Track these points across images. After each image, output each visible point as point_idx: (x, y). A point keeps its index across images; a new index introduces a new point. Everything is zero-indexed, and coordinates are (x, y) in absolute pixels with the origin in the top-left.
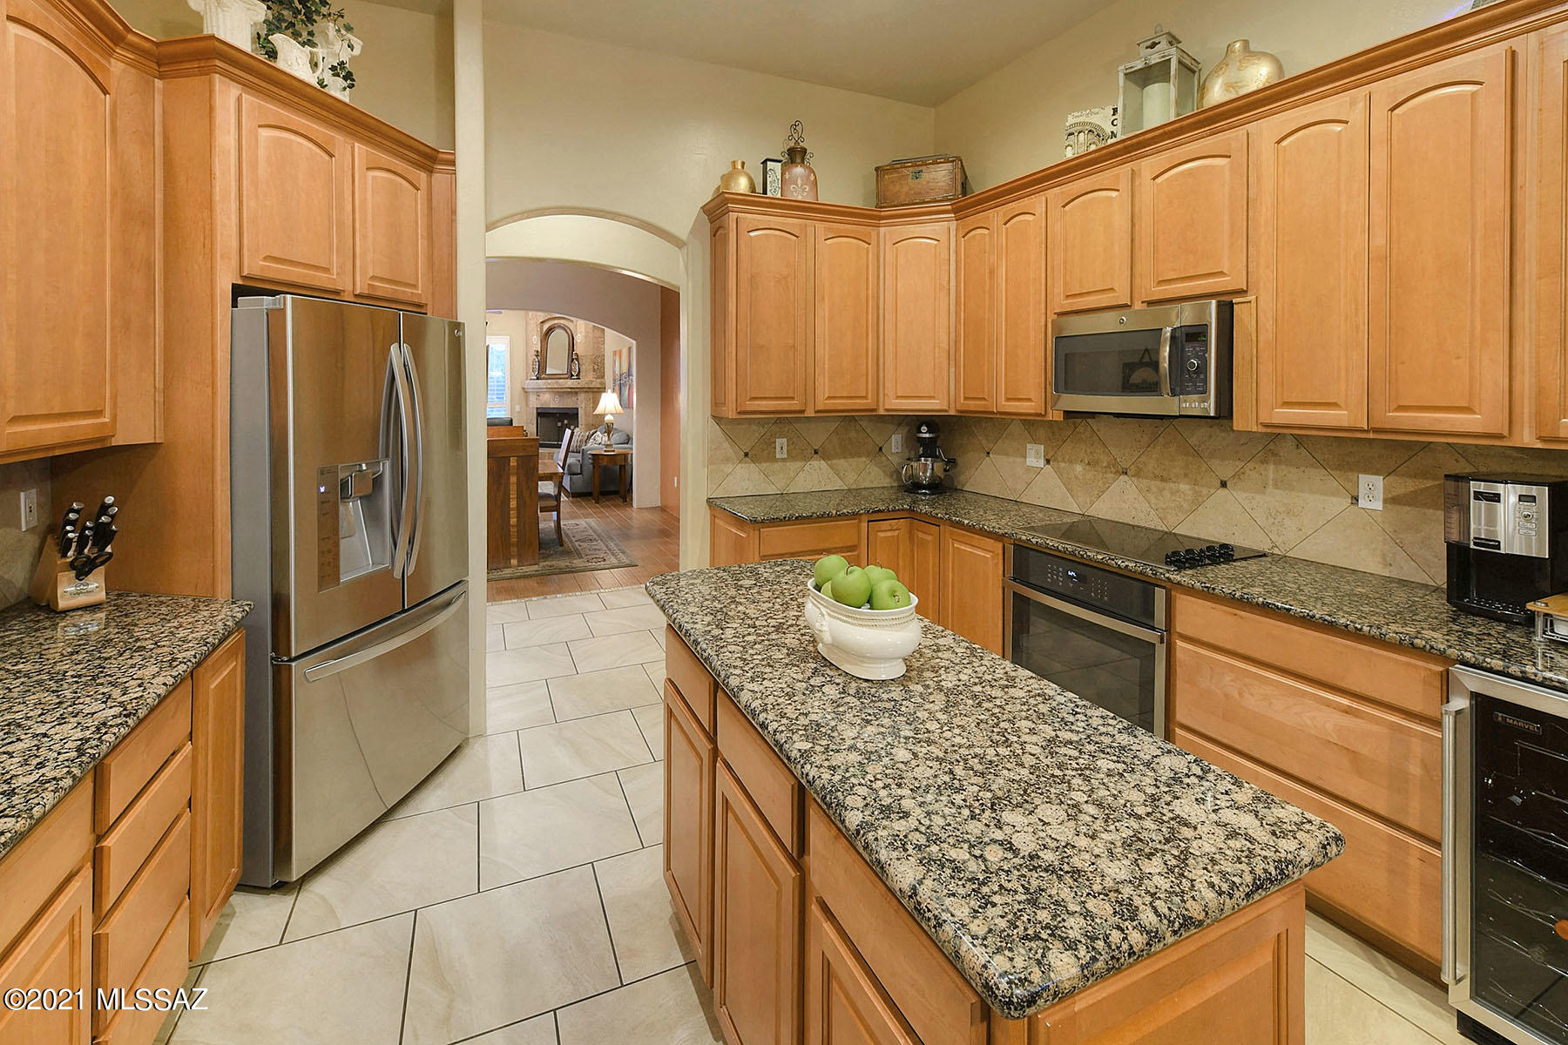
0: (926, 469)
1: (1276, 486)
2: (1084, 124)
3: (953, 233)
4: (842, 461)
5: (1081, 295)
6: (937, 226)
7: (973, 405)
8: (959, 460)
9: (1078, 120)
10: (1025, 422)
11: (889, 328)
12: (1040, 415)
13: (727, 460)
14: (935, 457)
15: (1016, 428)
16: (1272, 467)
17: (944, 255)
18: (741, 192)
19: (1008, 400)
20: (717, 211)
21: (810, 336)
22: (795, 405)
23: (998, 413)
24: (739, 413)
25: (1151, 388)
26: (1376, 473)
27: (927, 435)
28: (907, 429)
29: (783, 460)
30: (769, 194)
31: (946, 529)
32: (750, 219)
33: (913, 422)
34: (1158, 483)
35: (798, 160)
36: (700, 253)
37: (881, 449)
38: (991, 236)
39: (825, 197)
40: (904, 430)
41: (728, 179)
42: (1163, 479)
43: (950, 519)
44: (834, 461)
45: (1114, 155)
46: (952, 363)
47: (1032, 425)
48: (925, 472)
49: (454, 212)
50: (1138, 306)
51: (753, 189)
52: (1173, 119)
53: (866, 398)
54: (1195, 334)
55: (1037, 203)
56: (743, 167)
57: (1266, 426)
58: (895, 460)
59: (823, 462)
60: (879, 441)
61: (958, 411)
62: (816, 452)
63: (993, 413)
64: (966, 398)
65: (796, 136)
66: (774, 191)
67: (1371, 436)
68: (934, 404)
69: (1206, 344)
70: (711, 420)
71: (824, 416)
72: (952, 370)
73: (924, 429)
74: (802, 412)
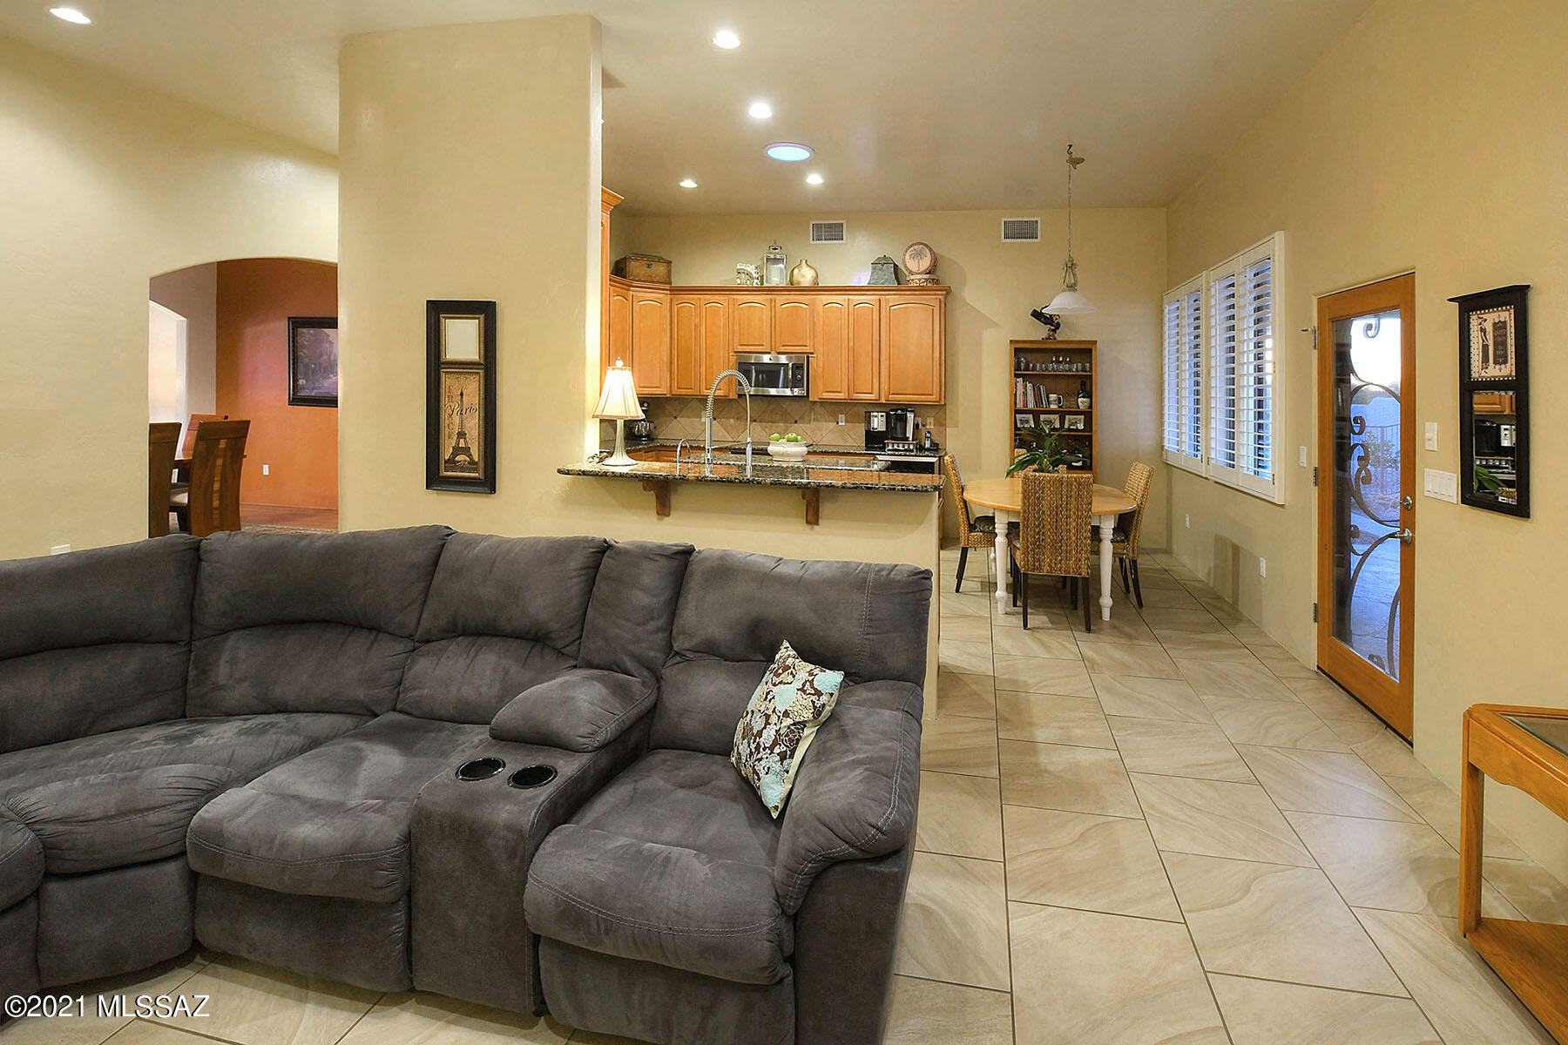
0: (646, 426)
2: (745, 270)
3: (669, 301)
5: (748, 345)
7: (683, 390)
8: (655, 423)
9: (742, 267)
12: (726, 396)
15: (695, 403)
16: (813, 414)
17: (665, 313)
19: (706, 389)
23: (701, 395)
26: (842, 414)
27: (646, 408)
34: (770, 424)
38: (696, 307)
45: (763, 291)
46: (669, 370)
48: (645, 429)
50: (773, 352)
52: (783, 285)
54: (798, 367)
55: (723, 299)
57: (820, 399)
61: (673, 394)
63: (696, 395)
64: (678, 388)
67: (849, 401)
68: (661, 390)
69: (803, 370)
72: (669, 373)
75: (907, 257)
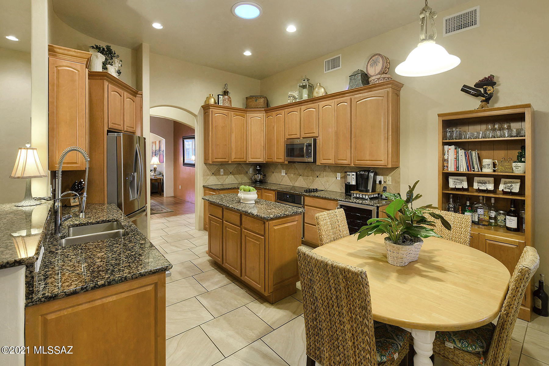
0: (259, 177)
1: (325, 177)
2: (292, 95)
3: (265, 116)
4: (237, 176)
5: (291, 135)
6: (261, 114)
7: (269, 160)
8: (267, 175)
9: (291, 94)
10: (281, 164)
11: (249, 140)
12: (283, 162)
13: (208, 175)
14: (261, 174)
15: (279, 166)
16: (325, 172)
17: (263, 122)
18: (212, 104)
19: (277, 159)
20: (206, 108)
21: (230, 142)
22: (226, 160)
23: (275, 162)
24: (213, 162)
25: (303, 156)
26: (339, 173)
27: (259, 168)
28: (254, 167)
29: (222, 175)
30: (220, 104)
31: (263, 190)
32: (215, 110)
33: (255, 165)
34: (307, 177)
35: (226, 95)
36: (201, 118)
37: (247, 172)
38: (273, 118)
39: (233, 106)
40: (253, 167)
41: (208, 99)
42: (308, 177)
43: (264, 188)
44: (235, 176)
45: (297, 104)
46: (265, 150)
47: (282, 164)
48: (258, 178)
49: (142, 108)
50: (301, 138)
51: (215, 103)
52: (307, 99)
53: (244, 158)
54: (310, 145)
55: (282, 112)
56: (212, 96)
57: (321, 164)
58: (251, 175)
59: (232, 176)
60: (246, 170)
61: (266, 162)
62: (231, 173)
63: (273, 162)
64: (268, 159)
65: (226, 87)
66: (221, 104)
67: (335, 165)
68: (261, 160)
69: (312, 146)
70: (204, 164)
71: (233, 163)
72: (265, 151)
73: (258, 167)
74: (228, 162)
75: (369, 66)
